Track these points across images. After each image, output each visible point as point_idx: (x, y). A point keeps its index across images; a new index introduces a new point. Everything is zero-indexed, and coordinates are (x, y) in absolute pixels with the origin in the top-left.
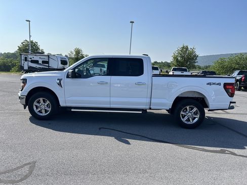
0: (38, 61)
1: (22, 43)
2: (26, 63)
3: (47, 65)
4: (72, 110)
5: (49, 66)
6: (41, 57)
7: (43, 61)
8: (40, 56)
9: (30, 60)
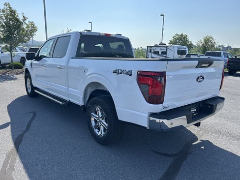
0: (158, 52)
1: (173, 37)
2: (150, 54)
3: (165, 55)
4: (36, 91)
5: (166, 57)
6: (162, 48)
7: (162, 52)
8: (160, 48)
9: (153, 51)
